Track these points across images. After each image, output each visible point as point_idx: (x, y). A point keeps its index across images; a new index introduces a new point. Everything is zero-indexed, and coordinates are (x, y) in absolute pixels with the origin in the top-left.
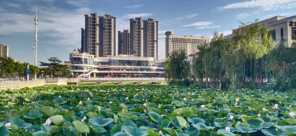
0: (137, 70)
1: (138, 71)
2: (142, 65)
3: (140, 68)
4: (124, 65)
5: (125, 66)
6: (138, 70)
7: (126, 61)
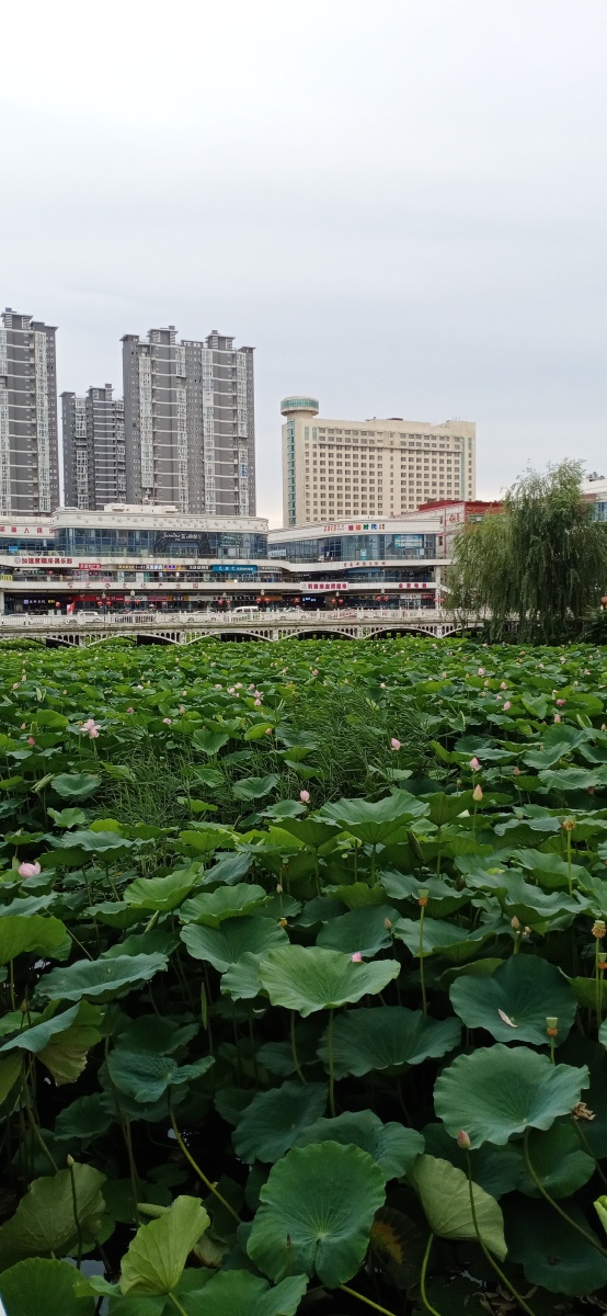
0: (197, 575)
1: (201, 580)
2: (214, 551)
3: (211, 567)
4: (132, 552)
5: (140, 556)
6: (201, 574)
7: (144, 533)
